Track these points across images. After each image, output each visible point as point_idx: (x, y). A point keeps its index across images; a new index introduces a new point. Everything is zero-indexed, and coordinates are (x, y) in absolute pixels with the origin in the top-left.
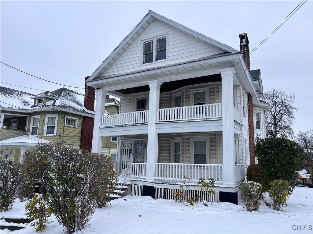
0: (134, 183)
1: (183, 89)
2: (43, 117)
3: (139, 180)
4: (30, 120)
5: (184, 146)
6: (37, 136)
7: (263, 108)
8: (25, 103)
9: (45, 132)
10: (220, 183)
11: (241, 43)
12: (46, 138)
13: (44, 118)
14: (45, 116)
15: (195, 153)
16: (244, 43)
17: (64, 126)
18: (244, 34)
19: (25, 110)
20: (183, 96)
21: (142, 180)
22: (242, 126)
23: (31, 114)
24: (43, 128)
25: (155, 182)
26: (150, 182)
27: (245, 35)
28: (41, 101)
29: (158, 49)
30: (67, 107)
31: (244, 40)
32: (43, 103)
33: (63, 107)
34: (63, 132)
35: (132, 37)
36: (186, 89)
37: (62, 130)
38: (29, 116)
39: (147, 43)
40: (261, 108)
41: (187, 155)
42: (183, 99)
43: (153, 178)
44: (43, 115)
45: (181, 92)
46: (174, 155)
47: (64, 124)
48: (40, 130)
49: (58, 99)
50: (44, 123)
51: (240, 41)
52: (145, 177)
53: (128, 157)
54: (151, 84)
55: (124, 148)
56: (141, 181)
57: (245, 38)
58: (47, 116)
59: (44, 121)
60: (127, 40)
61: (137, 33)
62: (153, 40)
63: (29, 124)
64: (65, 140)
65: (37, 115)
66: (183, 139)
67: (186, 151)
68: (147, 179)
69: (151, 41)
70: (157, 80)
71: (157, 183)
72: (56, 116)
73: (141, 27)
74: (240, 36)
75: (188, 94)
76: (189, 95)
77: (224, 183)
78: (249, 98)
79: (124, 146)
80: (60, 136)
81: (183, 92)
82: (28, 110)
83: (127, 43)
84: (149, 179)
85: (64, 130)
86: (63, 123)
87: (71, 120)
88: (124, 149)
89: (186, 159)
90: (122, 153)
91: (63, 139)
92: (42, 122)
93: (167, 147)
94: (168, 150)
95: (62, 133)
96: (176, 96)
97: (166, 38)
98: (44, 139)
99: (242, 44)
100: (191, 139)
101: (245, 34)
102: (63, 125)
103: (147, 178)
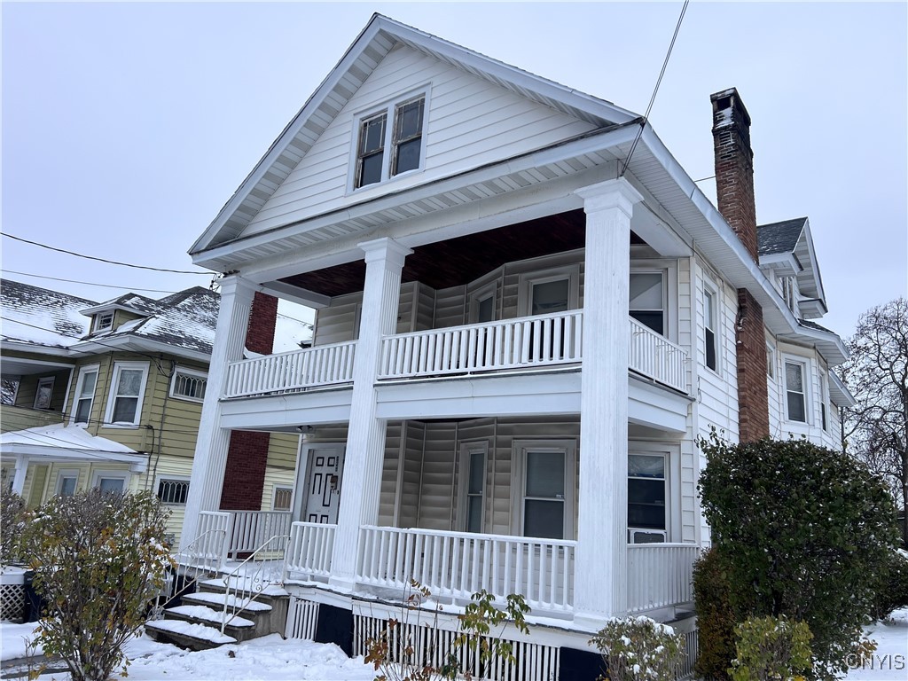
0: (295, 592)
1: (499, 275)
2: (105, 369)
3: (310, 583)
4: (76, 378)
5: (493, 471)
6: (86, 425)
7: (814, 348)
8: (69, 328)
9: (108, 416)
10: (563, 612)
11: (716, 122)
12: (111, 435)
13: (110, 373)
14: (112, 365)
15: (527, 495)
16: (727, 122)
17: (167, 398)
18: (727, 93)
19: (60, 347)
20: (498, 297)
21: (320, 585)
22: (694, 400)
23: (79, 361)
24: (104, 403)
25: (357, 594)
26: (339, 594)
27: (731, 95)
28: (109, 321)
29: (398, 138)
30: (177, 340)
31: (728, 112)
32: (110, 328)
33: (162, 341)
34: (164, 416)
35: (323, 102)
36: (508, 272)
37: (160, 410)
38: (73, 366)
39: (370, 122)
40: (808, 347)
41: (500, 502)
42: (498, 307)
43: (352, 581)
44: (108, 363)
45: (494, 284)
46: (467, 500)
47: (168, 392)
48: (97, 407)
49: (157, 316)
50: (107, 388)
51: (715, 115)
52: (327, 573)
53: (326, 503)
54: (370, 250)
55: (318, 470)
56: (315, 587)
57: (729, 106)
58: (120, 366)
59: (108, 381)
60: (308, 115)
61: (338, 89)
62: (386, 110)
63: (73, 392)
64: (166, 443)
65: (93, 363)
66: (491, 445)
67: (500, 488)
68: (334, 581)
69: (383, 114)
70: (386, 238)
71: (362, 599)
72: (144, 367)
73: (349, 71)
74: (714, 99)
75: (514, 288)
76: (515, 292)
77: (576, 615)
78: (745, 307)
79: (317, 465)
80: (150, 427)
81: (499, 285)
82: (67, 348)
83: (309, 124)
84: (340, 583)
85: (168, 412)
86: (164, 387)
87: (194, 382)
88: (316, 474)
89: (499, 515)
90: (309, 488)
91: (160, 437)
92: (102, 384)
93: (448, 470)
94: (448, 482)
95: (158, 418)
96: (482, 299)
97: (423, 100)
98: (103, 435)
99: (720, 125)
100: (516, 443)
101: (732, 91)
102: (163, 395)
103: (333, 577)
